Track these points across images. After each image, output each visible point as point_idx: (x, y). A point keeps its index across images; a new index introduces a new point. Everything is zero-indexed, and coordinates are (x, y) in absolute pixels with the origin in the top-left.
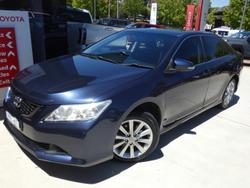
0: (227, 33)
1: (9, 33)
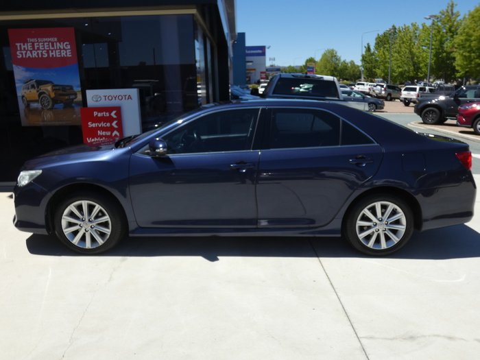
1: (114, 112)
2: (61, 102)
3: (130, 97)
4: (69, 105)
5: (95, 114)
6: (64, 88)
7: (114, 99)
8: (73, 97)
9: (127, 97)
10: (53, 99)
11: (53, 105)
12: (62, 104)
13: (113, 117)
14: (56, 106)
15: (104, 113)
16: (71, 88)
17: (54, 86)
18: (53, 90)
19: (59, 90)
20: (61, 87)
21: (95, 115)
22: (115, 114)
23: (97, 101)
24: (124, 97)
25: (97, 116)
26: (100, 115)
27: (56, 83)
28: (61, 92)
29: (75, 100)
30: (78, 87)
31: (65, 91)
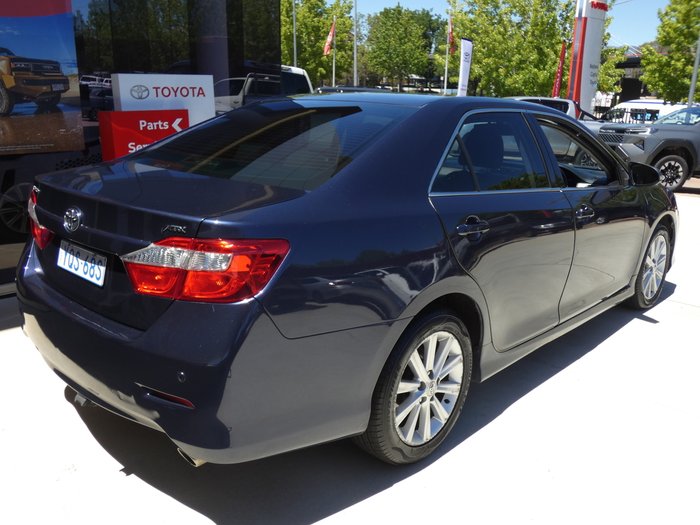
0: (654, 114)
1: (178, 121)
2: (32, 98)
3: (201, 92)
4: (50, 105)
5: (142, 124)
6: (38, 66)
7: (172, 93)
8: (60, 87)
9: (196, 91)
10: (9, 92)
11: (10, 107)
12: (33, 104)
13: (174, 130)
14: (18, 108)
15: (160, 123)
16: (56, 66)
17: (13, 60)
18: (11, 70)
19: (27, 70)
20: (31, 65)
21: (141, 127)
22: (180, 125)
23: (141, 98)
24: (191, 91)
25: (145, 128)
26: (151, 126)
27: (18, 54)
28: (31, 75)
29: (63, 95)
30: (70, 65)
31: (39, 74)
